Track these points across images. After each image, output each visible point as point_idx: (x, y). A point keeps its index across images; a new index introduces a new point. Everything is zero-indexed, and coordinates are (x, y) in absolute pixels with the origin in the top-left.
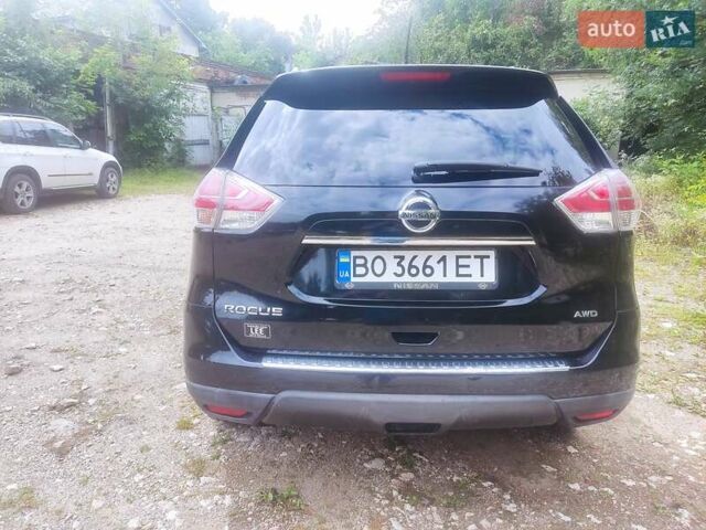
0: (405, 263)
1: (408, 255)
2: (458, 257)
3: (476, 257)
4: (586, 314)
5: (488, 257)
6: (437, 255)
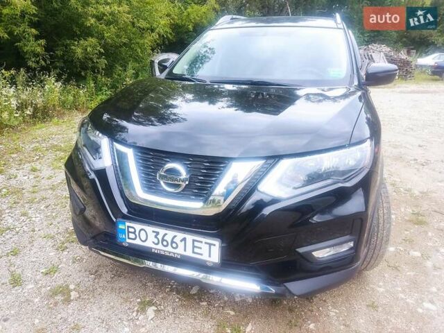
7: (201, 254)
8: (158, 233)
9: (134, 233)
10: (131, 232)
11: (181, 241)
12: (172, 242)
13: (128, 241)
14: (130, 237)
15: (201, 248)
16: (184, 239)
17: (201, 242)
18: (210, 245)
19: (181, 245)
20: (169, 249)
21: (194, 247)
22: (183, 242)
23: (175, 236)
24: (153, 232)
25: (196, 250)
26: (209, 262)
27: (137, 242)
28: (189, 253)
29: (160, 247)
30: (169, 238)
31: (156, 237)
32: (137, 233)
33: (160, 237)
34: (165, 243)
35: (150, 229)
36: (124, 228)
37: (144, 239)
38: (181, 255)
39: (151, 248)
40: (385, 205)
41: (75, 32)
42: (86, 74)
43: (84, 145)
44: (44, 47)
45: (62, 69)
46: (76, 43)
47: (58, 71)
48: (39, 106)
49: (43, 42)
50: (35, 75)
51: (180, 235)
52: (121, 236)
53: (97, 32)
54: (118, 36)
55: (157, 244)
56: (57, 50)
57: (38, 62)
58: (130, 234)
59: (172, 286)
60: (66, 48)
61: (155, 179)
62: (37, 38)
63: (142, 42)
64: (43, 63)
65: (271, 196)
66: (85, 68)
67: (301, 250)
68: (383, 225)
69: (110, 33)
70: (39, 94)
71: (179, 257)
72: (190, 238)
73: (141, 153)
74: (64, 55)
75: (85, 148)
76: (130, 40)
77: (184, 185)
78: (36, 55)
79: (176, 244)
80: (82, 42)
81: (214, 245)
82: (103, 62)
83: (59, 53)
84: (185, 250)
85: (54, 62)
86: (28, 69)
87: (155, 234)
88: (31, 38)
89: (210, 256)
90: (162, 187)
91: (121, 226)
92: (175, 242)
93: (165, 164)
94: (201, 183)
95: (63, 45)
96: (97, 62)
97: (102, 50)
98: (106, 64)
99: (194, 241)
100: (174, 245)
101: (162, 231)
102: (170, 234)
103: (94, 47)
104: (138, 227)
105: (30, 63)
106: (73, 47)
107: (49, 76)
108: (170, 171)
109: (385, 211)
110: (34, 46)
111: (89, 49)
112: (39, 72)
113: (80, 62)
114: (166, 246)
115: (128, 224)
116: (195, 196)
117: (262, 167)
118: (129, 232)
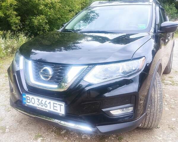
7: (57, 110)
8: (39, 100)
9: (29, 100)
10: (28, 99)
11: (49, 103)
12: (45, 104)
13: (27, 103)
14: (28, 101)
15: (57, 107)
16: (50, 103)
17: (57, 104)
18: (61, 105)
19: (49, 105)
20: (44, 107)
21: (54, 106)
22: (49, 104)
23: (46, 101)
24: (37, 99)
25: (55, 108)
26: (61, 114)
27: (31, 104)
28: (52, 110)
29: (40, 106)
30: (43, 102)
31: (38, 101)
32: (31, 100)
33: (40, 101)
34: (42, 105)
35: (36, 98)
36: (25, 97)
37: (33, 103)
38: (49, 110)
39: (36, 107)
40: (158, 92)
41: (35, 13)
42: (39, 33)
43: (16, 61)
44: (20, 20)
45: (28, 30)
46: (35, 18)
47: (26, 31)
48: (15, 48)
49: (19, 18)
50: (15, 33)
51: (48, 101)
52: (24, 101)
53: (45, 13)
54: (56, 14)
55: (39, 105)
56: (26, 21)
57: (16, 27)
58: (28, 100)
59: (53, 129)
60: (31, 20)
61: (39, 74)
62: (17, 16)
63: (67, 17)
64: (19, 27)
65: (89, 82)
66: (39, 30)
67: (104, 110)
68: (157, 103)
69: (50, 13)
70: (16, 42)
71: (48, 111)
72: (52, 102)
73: (34, 62)
74: (29, 24)
75: (15, 62)
76: (61, 16)
77: (50, 77)
78: (16, 24)
79: (47, 105)
80: (37, 17)
81: (62, 105)
82: (47, 27)
83: (27, 23)
84: (50, 108)
85: (24, 27)
86: (12, 31)
87: (38, 100)
88: (14, 16)
89: (60, 111)
90: (41, 78)
91: (24, 97)
92: (46, 104)
93: (43, 67)
94: (58, 76)
95: (29, 19)
96: (45, 27)
97: (47, 21)
98: (49, 28)
99: (54, 103)
100: (46, 106)
101: (41, 99)
102: (44, 100)
103: (43, 20)
104: (31, 97)
105: (13, 28)
106: (33, 20)
107: (21, 34)
108: (45, 70)
109: (159, 95)
110: (15, 20)
111: (41, 21)
112: (17, 32)
113: (37, 27)
114: (43, 106)
115: (27, 95)
116: (55, 82)
117: (86, 69)
118: (27, 99)
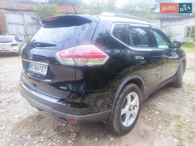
0: (35, 67)
1: (36, 65)
2: (43, 67)
3: (45, 67)
4: (63, 88)
5: (46, 67)
6: (40, 65)
